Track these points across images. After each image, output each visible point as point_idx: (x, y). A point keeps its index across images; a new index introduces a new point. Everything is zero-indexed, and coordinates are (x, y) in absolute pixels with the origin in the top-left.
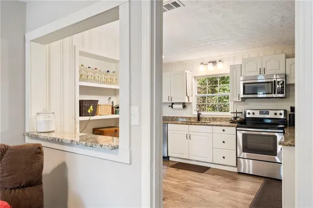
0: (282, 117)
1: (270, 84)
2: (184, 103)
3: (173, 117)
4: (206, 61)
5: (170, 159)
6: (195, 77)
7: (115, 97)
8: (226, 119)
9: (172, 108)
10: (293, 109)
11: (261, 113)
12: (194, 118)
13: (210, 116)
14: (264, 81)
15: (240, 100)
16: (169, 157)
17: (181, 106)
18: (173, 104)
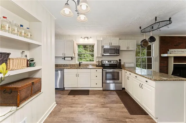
0: (116, 63)
1: (114, 50)
2: (72, 57)
3: (64, 65)
4: (83, 37)
5: (65, 89)
6: (77, 44)
7: (29, 52)
8: (93, 65)
9: (65, 59)
10: (120, 60)
11: (108, 62)
12: (77, 65)
13: (85, 64)
14: (109, 48)
15: (101, 56)
16: (64, 88)
17: (70, 59)
18: (65, 57)
